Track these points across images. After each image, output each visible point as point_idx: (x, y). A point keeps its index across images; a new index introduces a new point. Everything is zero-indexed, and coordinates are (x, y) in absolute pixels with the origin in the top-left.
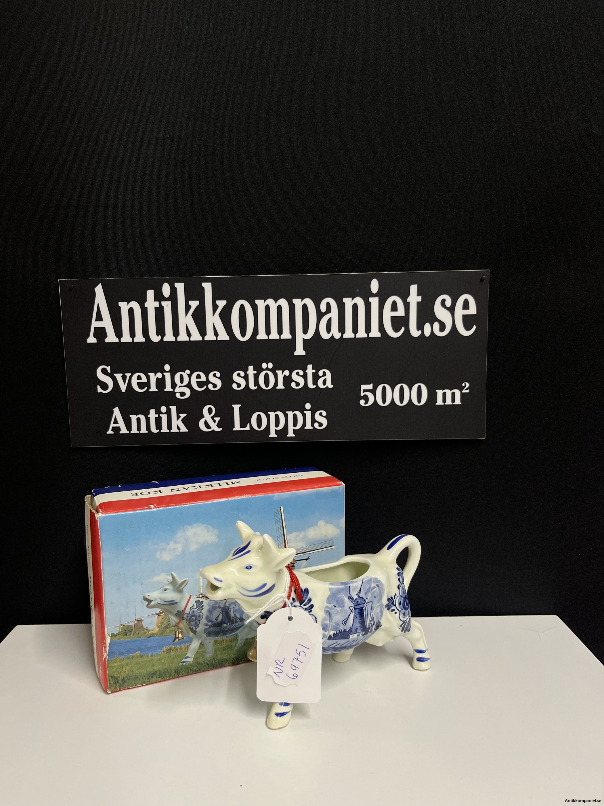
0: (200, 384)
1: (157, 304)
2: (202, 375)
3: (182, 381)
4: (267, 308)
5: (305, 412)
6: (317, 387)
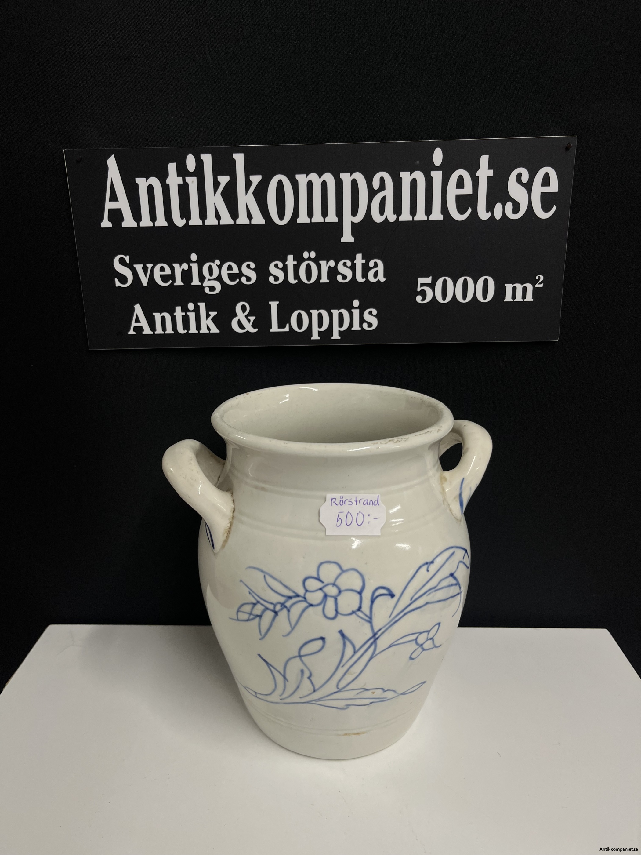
0: (232, 277)
1: (180, 180)
2: (234, 266)
3: (211, 273)
4: (310, 185)
5: (353, 310)
6: (367, 279)
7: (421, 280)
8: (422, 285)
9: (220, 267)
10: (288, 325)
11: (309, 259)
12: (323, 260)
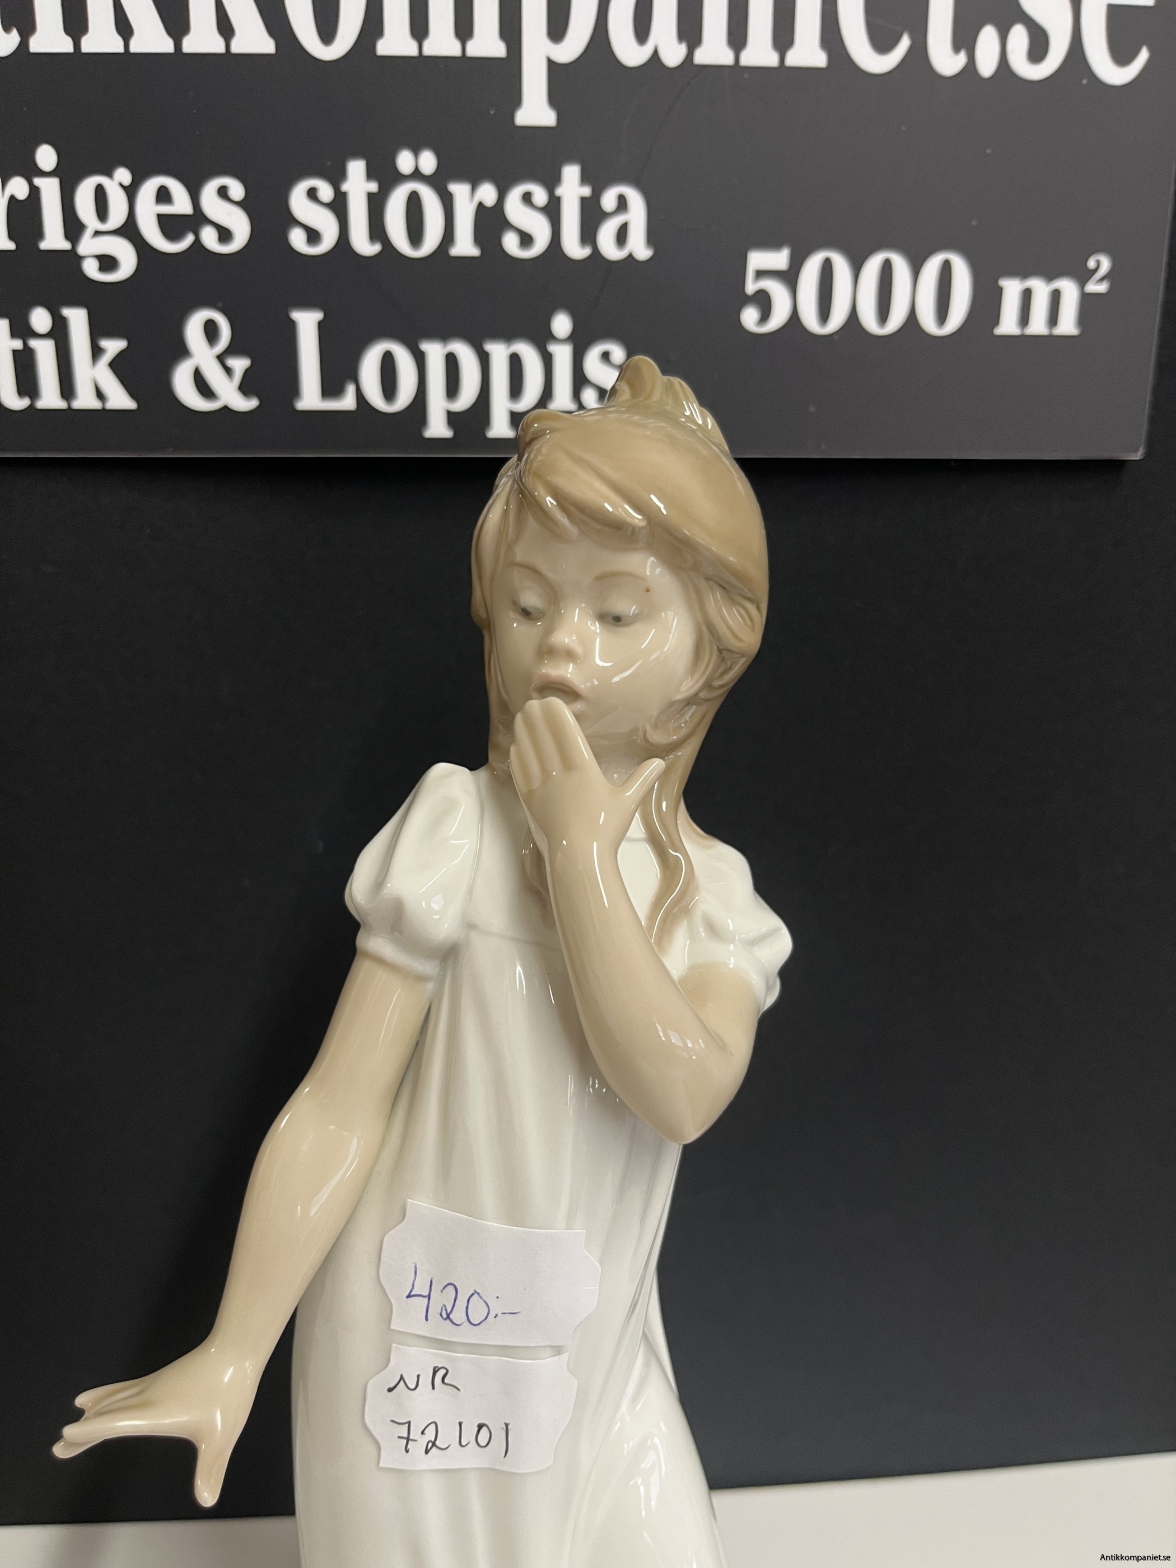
0: (170, 225)
2: (177, 189)
3: (102, 210)
5: (553, 348)
6: (596, 252)
7: (758, 259)
8: (760, 274)
9: (131, 191)
10: (351, 390)
11: (417, 175)
12: (460, 178)
